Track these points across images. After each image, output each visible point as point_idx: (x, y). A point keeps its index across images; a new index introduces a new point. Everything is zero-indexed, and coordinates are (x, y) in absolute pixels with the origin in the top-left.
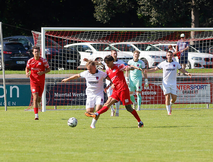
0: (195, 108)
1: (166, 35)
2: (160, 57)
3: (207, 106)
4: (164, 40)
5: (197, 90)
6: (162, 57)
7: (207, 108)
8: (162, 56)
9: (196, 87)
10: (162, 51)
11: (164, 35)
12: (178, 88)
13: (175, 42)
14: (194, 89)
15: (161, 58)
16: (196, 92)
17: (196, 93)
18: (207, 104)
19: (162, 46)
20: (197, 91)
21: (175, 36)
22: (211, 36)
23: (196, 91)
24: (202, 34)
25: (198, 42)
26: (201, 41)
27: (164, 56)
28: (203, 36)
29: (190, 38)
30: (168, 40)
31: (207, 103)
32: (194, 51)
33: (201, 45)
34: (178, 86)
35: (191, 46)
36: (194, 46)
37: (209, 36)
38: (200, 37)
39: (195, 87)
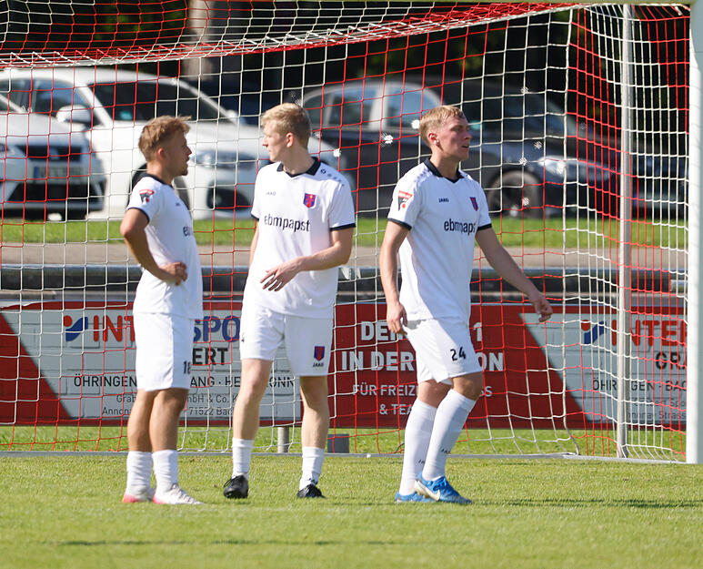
0: (206, 453)
1: (47, 19)
2: (8, 150)
3: (280, 441)
4: (38, 47)
5: (225, 344)
6: (22, 148)
7: (280, 450)
8: (22, 141)
9: (215, 330)
10: (20, 110)
11: (34, 18)
12: (113, 330)
13: (100, 62)
14: (206, 339)
15: (13, 152)
16: (218, 358)
17: (214, 363)
18: (280, 430)
19: (22, 83)
20: (223, 350)
21: (98, 28)
22: (310, 28)
23: (219, 354)
24: (256, 14)
25: (232, 61)
26: (253, 60)
27: (33, 140)
28: (266, 30)
29: (189, 39)
30: (60, 47)
31: (278, 422)
32: (207, 115)
33: (251, 80)
34: (114, 321)
35: (194, 84)
36: (209, 87)
37: (300, 30)
38: (247, 37)
39: (212, 325)
